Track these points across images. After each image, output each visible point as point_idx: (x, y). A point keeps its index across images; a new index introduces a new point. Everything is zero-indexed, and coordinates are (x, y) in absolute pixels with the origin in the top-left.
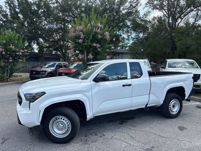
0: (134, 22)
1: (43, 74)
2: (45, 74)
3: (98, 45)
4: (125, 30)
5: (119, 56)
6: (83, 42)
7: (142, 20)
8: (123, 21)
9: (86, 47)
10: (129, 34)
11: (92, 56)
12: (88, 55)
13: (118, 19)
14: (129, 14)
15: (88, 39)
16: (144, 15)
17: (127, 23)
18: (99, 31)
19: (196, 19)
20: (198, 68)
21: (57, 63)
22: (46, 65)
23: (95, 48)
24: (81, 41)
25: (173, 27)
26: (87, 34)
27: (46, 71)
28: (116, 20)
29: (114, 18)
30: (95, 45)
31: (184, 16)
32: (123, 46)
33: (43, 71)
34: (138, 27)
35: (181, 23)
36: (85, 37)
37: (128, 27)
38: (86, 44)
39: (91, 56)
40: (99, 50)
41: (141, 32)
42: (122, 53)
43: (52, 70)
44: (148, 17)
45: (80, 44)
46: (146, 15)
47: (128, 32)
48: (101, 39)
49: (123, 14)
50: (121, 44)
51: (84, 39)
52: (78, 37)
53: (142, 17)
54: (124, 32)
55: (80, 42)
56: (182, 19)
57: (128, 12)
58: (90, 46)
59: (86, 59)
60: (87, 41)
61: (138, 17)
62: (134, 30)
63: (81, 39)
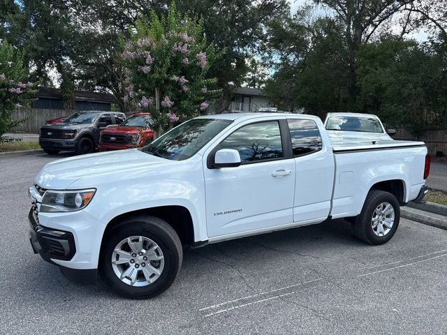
0: (275, 27)
1: (70, 137)
2: (73, 136)
3: (183, 80)
4: (257, 45)
5: (243, 102)
6: (152, 72)
7: (293, 26)
8: (253, 25)
9: (158, 81)
10: (266, 55)
11: (170, 101)
12: (162, 99)
13: (242, 20)
14: (267, 8)
15: (161, 67)
16: (299, 13)
17: (261, 29)
18: (185, 49)
19: (404, 28)
20: (383, 132)
21: (102, 114)
22: (76, 116)
23: (177, 85)
24: (146, 69)
25: (355, 43)
26: (160, 55)
27: (75, 131)
28: (237, 21)
29: (234, 16)
30: (175, 78)
31: (380, 21)
32: (253, 81)
33: (69, 131)
34: (284, 38)
35: (374, 34)
36: (155, 62)
37: (263, 38)
38: (157, 76)
39: (168, 102)
40: (186, 89)
41: (291, 50)
42: (250, 97)
43: (90, 128)
44: (306, 18)
45: (145, 75)
46: (301, 14)
47: (263, 49)
48: (191, 67)
49: (253, 8)
50: (249, 75)
51: (153, 66)
52: (141, 61)
53: (294, 19)
54: (255, 50)
55: (145, 72)
56: (376, 26)
57: (265, 5)
58: (167, 81)
59: (157, 107)
60: (158, 69)
61: (285, 17)
62: (277, 47)
63: (148, 65)
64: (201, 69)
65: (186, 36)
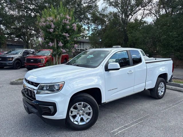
0: (94, 15)
1: (10, 60)
2: (12, 60)
3: (67, 35)
4: (86, 22)
5: (80, 45)
6: (54, 32)
7: (100, 14)
8: (84, 14)
9: (57, 35)
10: (89, 26)
11: (62, 44)
12: (58, 43)
13: (80, 11)
14: (89, 7)
15: (58, 29)
16: (103, 9)
17: (87, 16)
18: (68, 22)
19: (142, 17)
20: (145, 55)
21: (24, 50)
23: (65, 37)
24: (52, 30)
25: (125, 22)
26: (58, 24)
27: (13, 58)
28: (77, 12)
29: (76, 10)
30: (64, 34)
31: (134, 14)
32: (83, 36)
33: (9, 58)
34: (97, 19)
35: (132, 19)
36: (55, 27)
37: (88, 19)
38: (57, 33)
39: (61, 44)
40: (68, 39)
41: (99, 24)
42: (83, 43)
43: (19, 56)
44: (106, 12)
45: (50, 33)
46: (104, 10)
47: (88, 23)
48: (70, 29)
49: (84, 7)
50: (82, 34)
51: (54, 29)
52: (49, 27)
53: (101, 12)
54: (85, 24)
55: (51, 31)
56: (132, 16)
57: (89, 6)
58: (61, 35)
59: (56, 46)
60: (57, 30)
61: (97, 11)
62: (94, 22)
63: (52, 28)
64: (74, 30)
65: (68, 17)
